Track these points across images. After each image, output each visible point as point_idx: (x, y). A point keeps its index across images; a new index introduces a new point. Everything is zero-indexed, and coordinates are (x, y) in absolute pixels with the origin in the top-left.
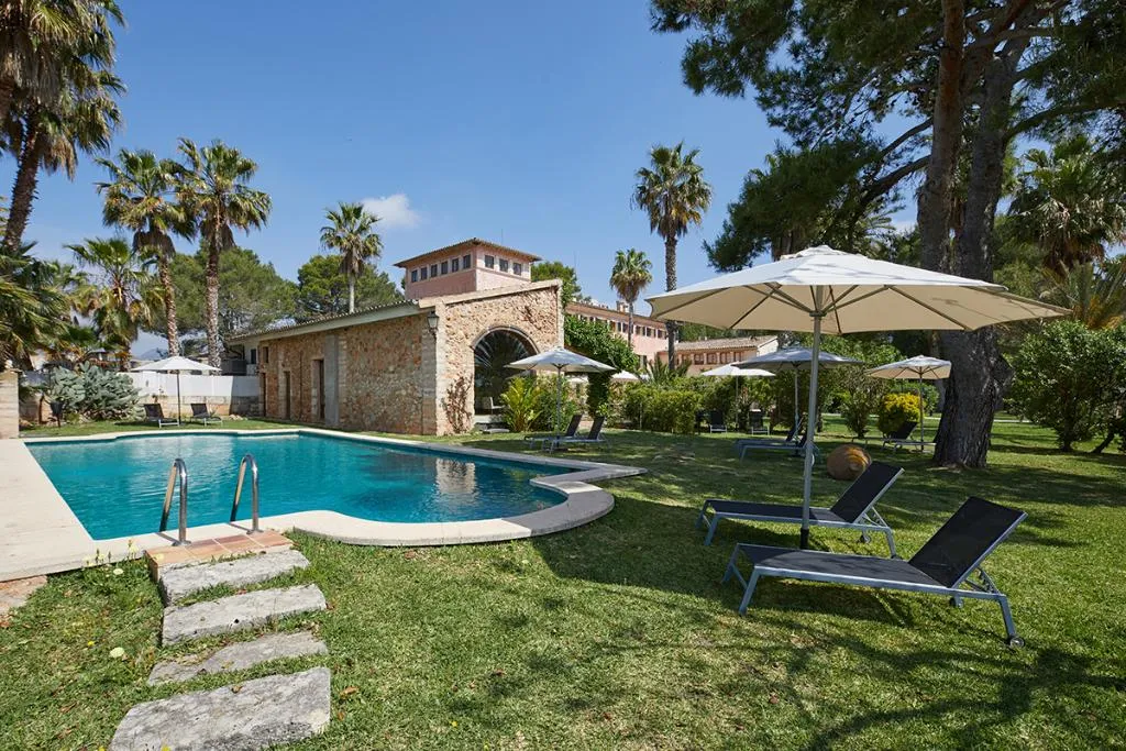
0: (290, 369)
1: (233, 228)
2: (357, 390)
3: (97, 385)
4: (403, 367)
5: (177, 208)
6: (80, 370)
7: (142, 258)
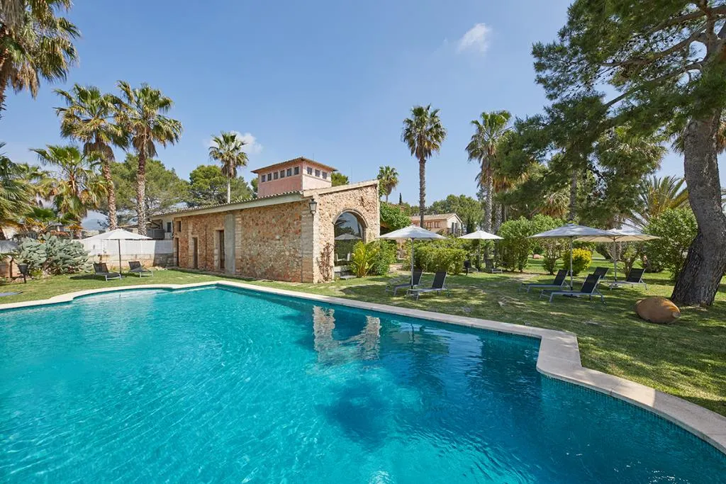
0: (197, 236)
1: (156, 143)
2: (250, 250)
3: (56, 249)
4: (287, 236)
5: (117, 127)
6: (43, 239)
7: (90, 160)
